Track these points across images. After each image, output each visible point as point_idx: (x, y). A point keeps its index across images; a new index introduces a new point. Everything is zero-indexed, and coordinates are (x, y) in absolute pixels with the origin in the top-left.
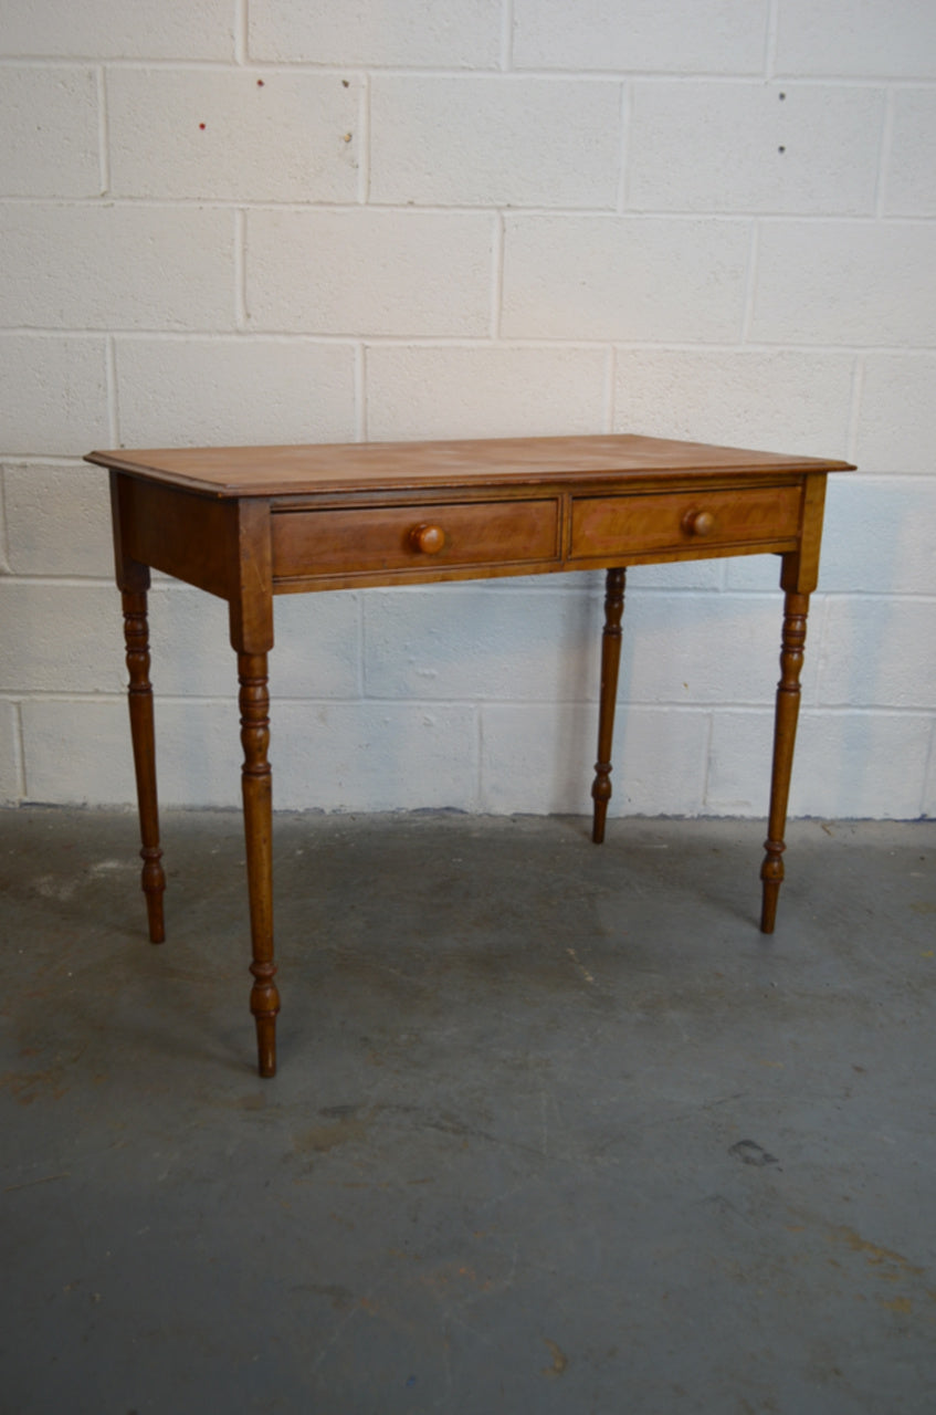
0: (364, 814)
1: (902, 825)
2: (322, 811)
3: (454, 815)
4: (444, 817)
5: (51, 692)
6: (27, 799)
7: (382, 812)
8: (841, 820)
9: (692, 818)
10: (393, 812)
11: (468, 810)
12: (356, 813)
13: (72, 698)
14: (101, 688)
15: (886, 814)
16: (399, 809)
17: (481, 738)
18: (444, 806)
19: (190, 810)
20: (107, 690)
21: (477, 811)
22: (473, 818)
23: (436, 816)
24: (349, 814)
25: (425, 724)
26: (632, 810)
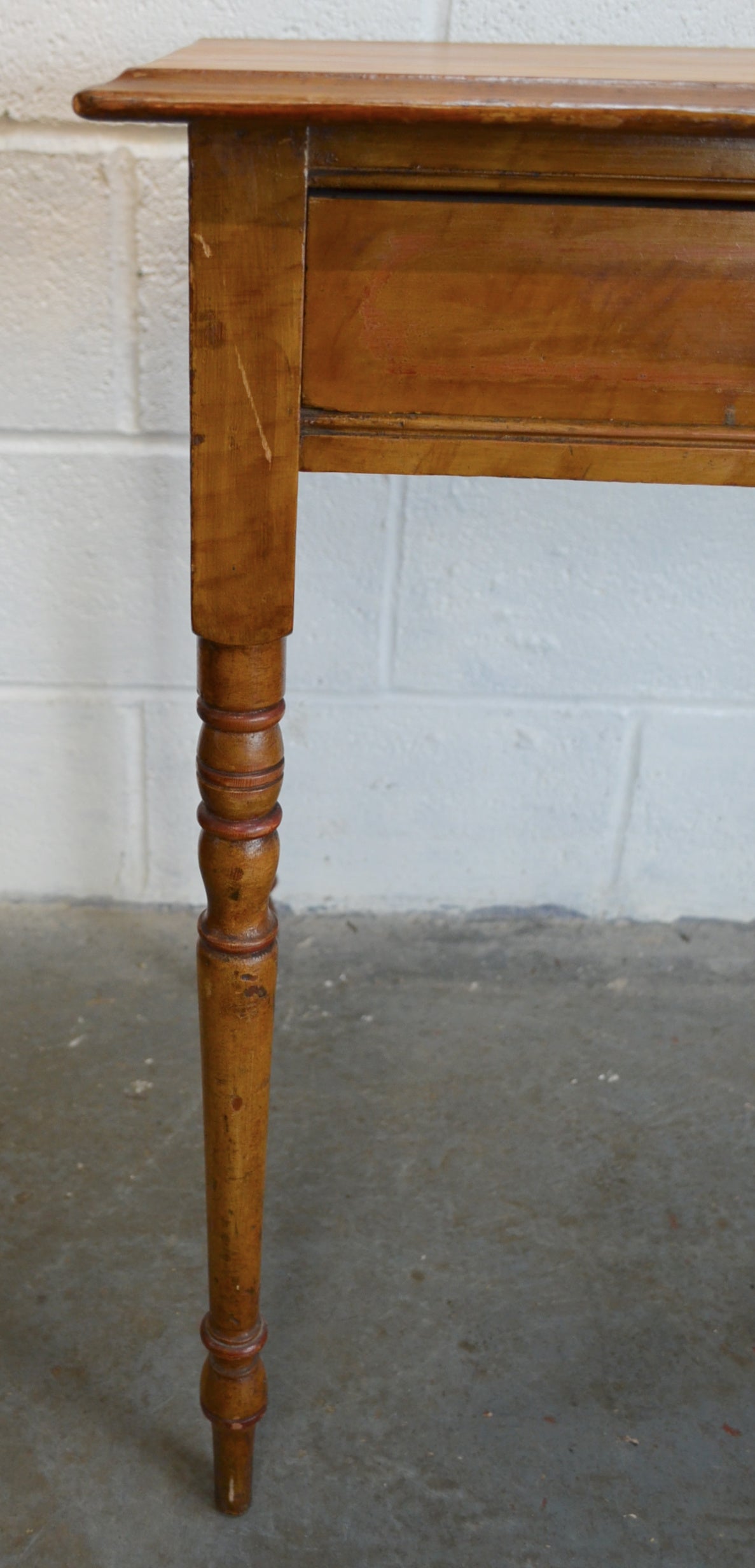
0: (373, 916)
3: (557, 921)
4: (540, 926)
7: (409, 913)
10: (435, 914)
11: (588, 912)
12: (357, 915)
16: (446, 907)
17: (635, 773)
18: (540, 902)
19: (17, 902)
21: (605, 913)
22: (598, 929)
23: (522, 924)
24: (342, 916)
25: (518, 745)
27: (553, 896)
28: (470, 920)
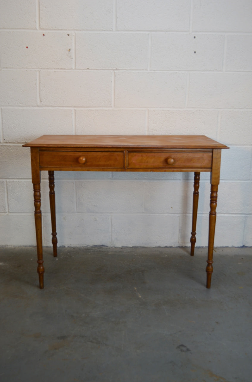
0: (77, 247)
1: (237, 248)
2: (65, 246)
3: (104, 247)
4: (101, 248)
7: (82, 247)
8: (219, 247)
9: (175, 247)
10: (86, 247)
11: (108, 246)
12: (75, 247)
15: (233, 245)
16: (87, 245)
17: (112, 224)
18: (101, 244)
19: (25, 247)
21: (111, 246)
22: (110, 248)
23: (99, 248)
24: (72, 247)
25: (95, 220)
26: (157, 245)
27: (103, 243)
28: (91, 248)
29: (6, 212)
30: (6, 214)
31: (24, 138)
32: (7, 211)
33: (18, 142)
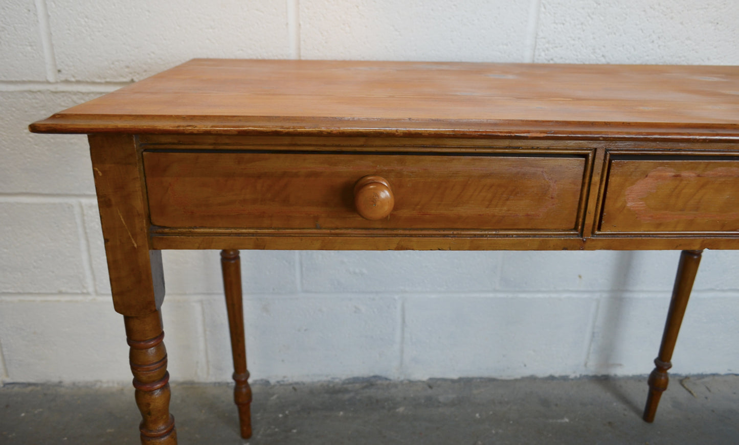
0: (304, 384)
2: (268, 382)
3: (379, 382)
4: (372, 385)
5: (19, 294)
6: (8, 380)
7: (319, 381)
8: (694, 376)
9: (576, 378)
10: (329, 381)
11: (392, 378)
12: (297, 383)
13: (39, 298)
14: (63, 289)
15: (730, 370)
16: (333, 378)
17: (404, 321)
18: (372, 374)
20: (70, 291)
21: (399, 378)
22: (395, 385)
23: (365, 384)
24: (291, 384)
25: (355, 312)
26: (527, 372)
27: (377, 372)
28: (344, 383)
29: (88, 294)
30: (89, 298)
31: (128, 67)
32: (91, 289)
33: (108, 80)
